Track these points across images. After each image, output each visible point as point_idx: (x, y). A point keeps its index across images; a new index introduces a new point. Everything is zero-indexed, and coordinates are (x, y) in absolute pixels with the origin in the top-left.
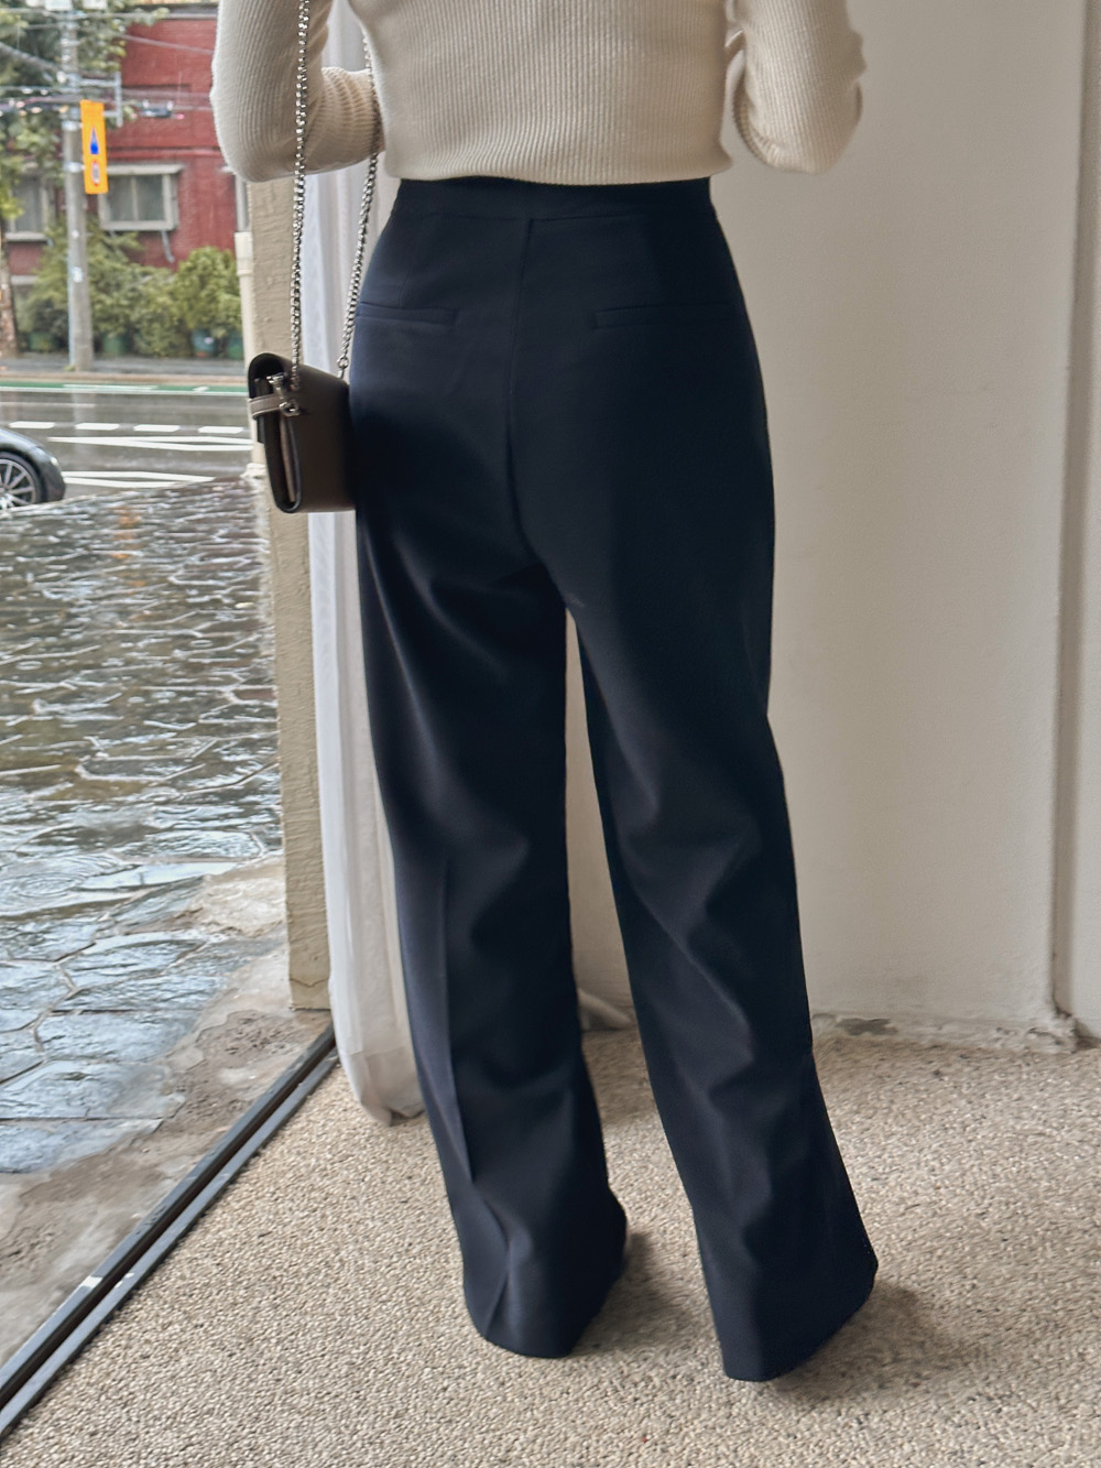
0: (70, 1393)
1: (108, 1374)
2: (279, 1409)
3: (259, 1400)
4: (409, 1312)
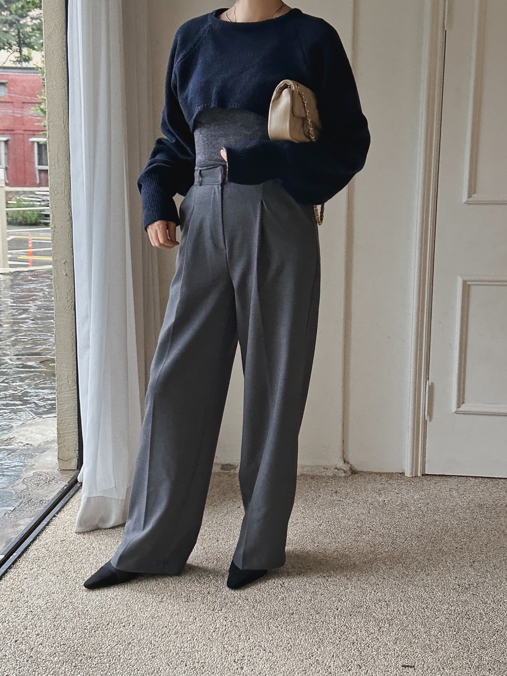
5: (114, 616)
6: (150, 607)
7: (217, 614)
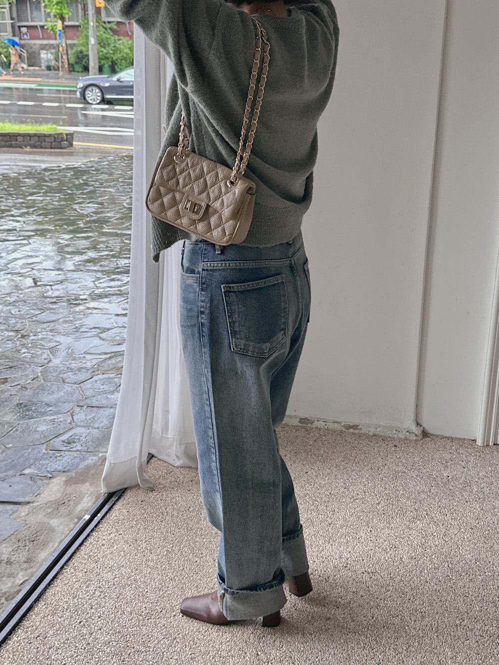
0: (79, 557)
1: (91, 551)
2: (144, 566)
3: (138, 563)
4: (187, 532)
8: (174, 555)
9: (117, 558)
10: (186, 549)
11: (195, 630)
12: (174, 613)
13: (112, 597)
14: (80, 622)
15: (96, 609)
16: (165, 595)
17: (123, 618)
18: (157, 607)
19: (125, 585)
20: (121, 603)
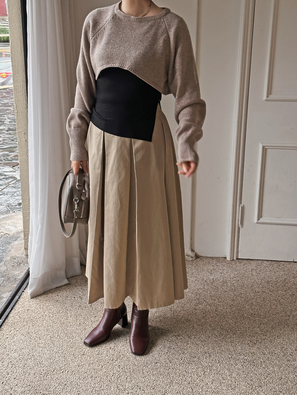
2: (37, 347)
3: (33, 345)
4: (61, 325)
5: (57, 366)
6: (77, 359)
7: (114, 363)
8: (55, 339)
9: (18, 344)
10: (62, 335)
11: (77, 378)
12: (62, 371)
13: (20, 366)
14: (3, 383)
15: (11, 375)
16: (54, 361)
17: (30, 377)
18: (51, 369)
19: (27, 359)
20: (27, 369)
